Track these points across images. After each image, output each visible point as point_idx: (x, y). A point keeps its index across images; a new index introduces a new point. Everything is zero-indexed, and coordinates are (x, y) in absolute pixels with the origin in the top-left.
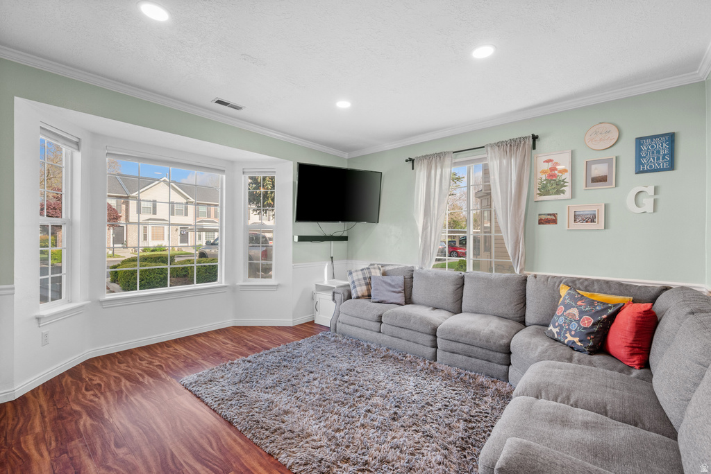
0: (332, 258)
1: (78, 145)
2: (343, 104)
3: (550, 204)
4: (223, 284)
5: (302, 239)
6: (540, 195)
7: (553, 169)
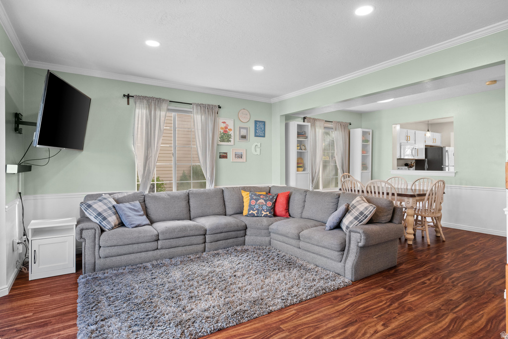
0: (20, 193)
3: (225, 147)
6: (220, 141)
7: (226, 128)
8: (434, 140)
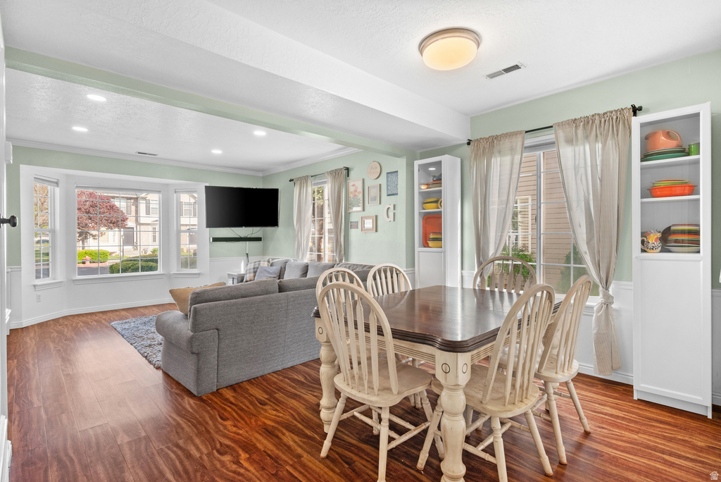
0: (247, 254)
1: (57, 183)
2: (217, 152)
4: (162, 273)
5: (215, 240)
6: (350, 208)
7: (356, 191)
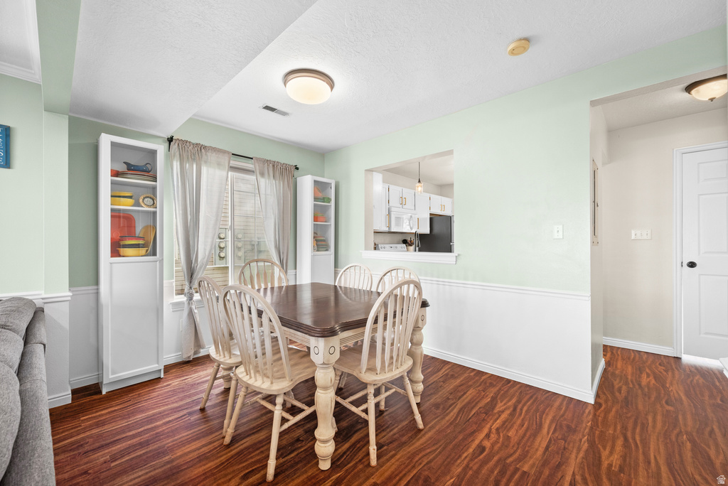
8: (443, 207)
